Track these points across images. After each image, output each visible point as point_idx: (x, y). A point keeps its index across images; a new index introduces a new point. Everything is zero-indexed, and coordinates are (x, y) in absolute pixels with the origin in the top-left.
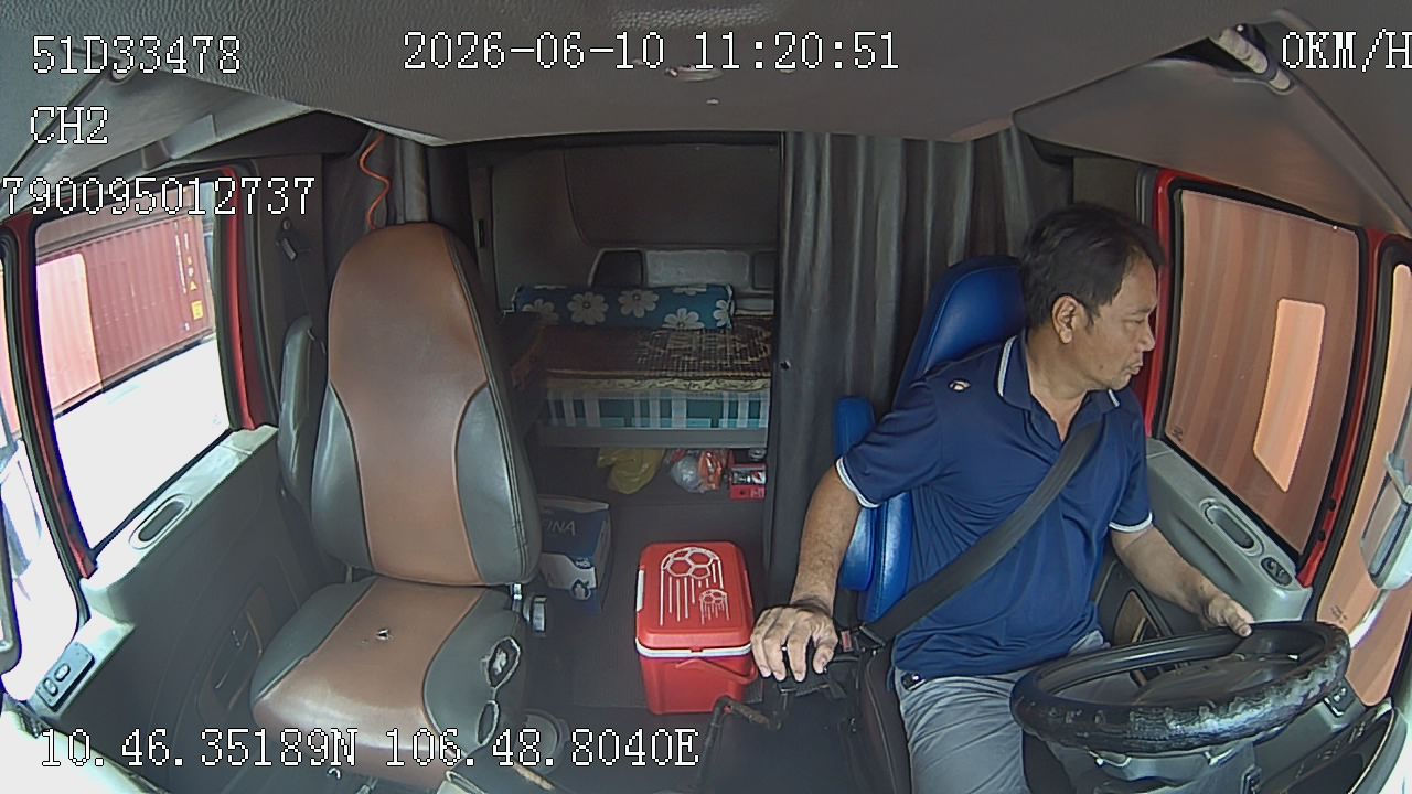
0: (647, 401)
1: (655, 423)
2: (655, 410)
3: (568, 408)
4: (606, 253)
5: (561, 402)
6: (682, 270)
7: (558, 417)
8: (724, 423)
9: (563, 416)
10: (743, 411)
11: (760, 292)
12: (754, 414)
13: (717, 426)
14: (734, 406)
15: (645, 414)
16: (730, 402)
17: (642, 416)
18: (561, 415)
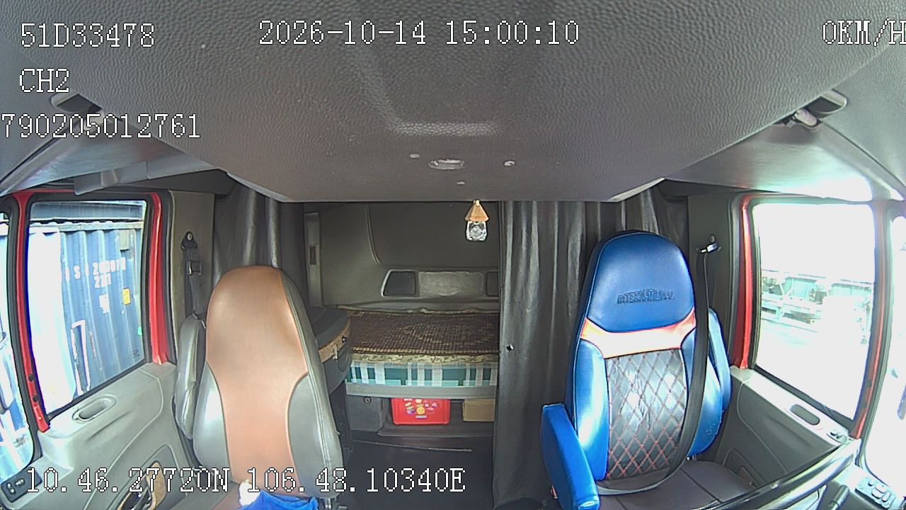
0: (416, 370)
1: (421, 382)
2: (421, 374)
3: (364, 373)
4: (391, 273)
5: (359, 368)
6: (441, 285)
7: (357, 378)
8: (467, 383)
9: (361, 378)
10: (480, 374)
11: (492, 298)
12: (486, 377)
13: (462, 385)
14: (473, 372)
15: (415, 378)
16: (471, 370)
17: (413, 379)
18: (359, 376)
